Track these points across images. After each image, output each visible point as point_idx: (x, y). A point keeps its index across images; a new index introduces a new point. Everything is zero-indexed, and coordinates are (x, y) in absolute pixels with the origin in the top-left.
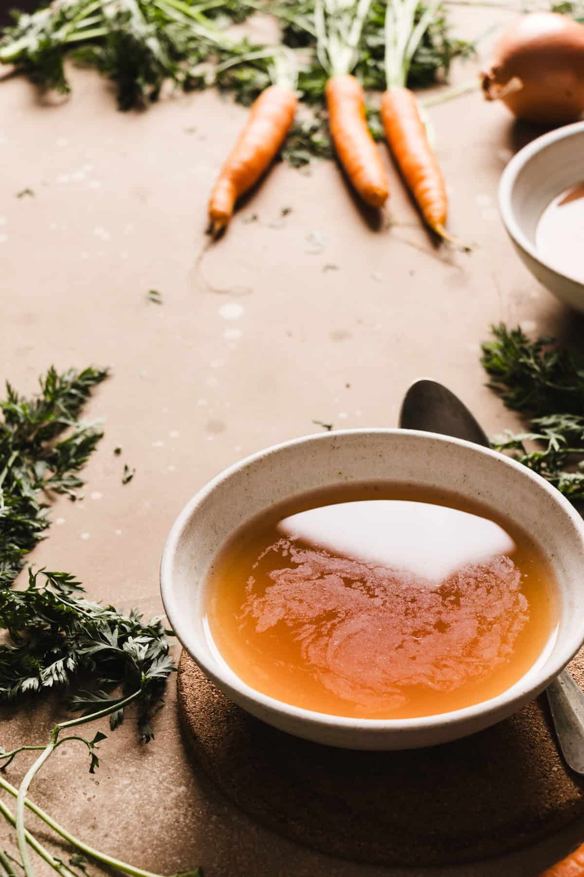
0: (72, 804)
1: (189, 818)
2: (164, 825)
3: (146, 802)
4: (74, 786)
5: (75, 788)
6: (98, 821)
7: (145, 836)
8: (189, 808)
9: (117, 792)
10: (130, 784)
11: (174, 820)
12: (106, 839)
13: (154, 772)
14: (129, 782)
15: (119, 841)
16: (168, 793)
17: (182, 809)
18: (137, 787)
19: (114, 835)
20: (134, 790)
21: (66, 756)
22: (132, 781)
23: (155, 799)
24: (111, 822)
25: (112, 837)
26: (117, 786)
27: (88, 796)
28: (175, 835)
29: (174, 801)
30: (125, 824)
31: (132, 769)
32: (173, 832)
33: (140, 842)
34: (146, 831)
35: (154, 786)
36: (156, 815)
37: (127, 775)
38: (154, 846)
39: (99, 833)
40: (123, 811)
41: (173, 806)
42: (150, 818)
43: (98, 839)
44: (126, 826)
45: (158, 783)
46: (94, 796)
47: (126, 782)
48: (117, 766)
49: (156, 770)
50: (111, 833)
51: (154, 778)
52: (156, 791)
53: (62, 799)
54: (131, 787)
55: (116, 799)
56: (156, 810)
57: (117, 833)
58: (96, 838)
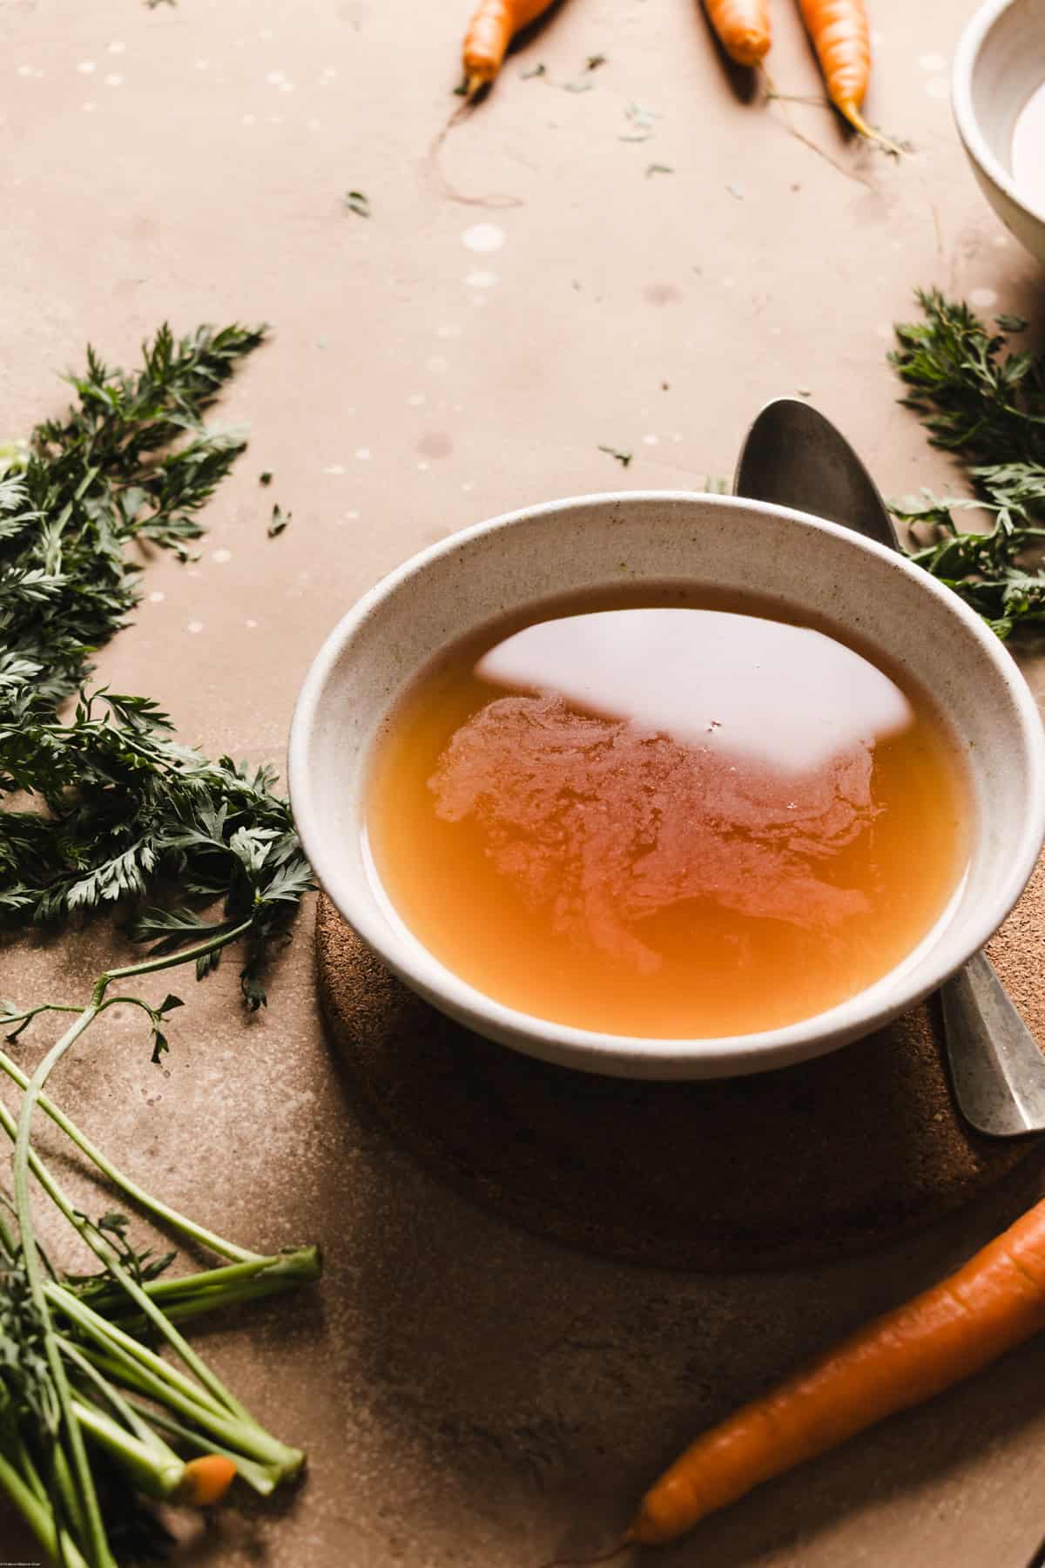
0: (120, 1107)
1: (313, 1150)
2: (270, 1159)
3: (244, 1115)
4: (127, 1075)
5: (128, 1080)
6: (161, 1143)
7: (236, 1177)
8: (316, 1133)
9: (198, 1091)
10: (221, 1081)
11: (288, 1150)
12: (170, 1176)
13: (265, 1062)
14: (221, 1076)
15: (191, 1181)
16: (283, 1102)
17: (303, 1132)
18: (233, 1086)
19: (186, 1171)
20: (226, 1092)
21: (121, 1021)
22: (225, 1076)
23: (261, 1111)
24: (182, 1147)
25: (181, 1174)
26: (199, 1082)
27: (149, 1096)
28: (287, 1179)
29: (291, 1117)
30: (206, 1151)
31: (228, 1054)
32: (283, 1172)
33: (227, 1186)
34: (238, 1167)
35: (260, 1088)
36: (258, 1140)
37: (218, 1063)
38: (250, 1196)
39: (160, 1164)
40: (205, 1128)
41: (289, 1125)
42: (248, 1144)
43: (156, 1176)
44: (207, 1154)
45: (268, 1082)
46: (159, 1098)
47: (215, 1075)
48: (203, 1046)
49: (267, 1059)
50: (179, 1165)
51: (262, 1072)
52: (264, 1096)
53: (105, 1097)
54: (222, 1086)
55: (195, 1106)
56: (259, 1130)
57: (191, 1167)
58: (153, 1172)
